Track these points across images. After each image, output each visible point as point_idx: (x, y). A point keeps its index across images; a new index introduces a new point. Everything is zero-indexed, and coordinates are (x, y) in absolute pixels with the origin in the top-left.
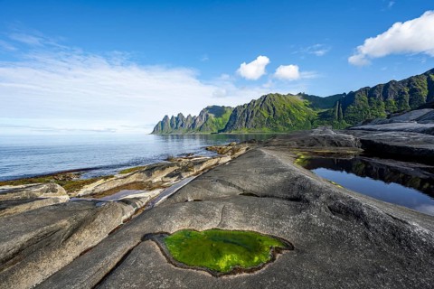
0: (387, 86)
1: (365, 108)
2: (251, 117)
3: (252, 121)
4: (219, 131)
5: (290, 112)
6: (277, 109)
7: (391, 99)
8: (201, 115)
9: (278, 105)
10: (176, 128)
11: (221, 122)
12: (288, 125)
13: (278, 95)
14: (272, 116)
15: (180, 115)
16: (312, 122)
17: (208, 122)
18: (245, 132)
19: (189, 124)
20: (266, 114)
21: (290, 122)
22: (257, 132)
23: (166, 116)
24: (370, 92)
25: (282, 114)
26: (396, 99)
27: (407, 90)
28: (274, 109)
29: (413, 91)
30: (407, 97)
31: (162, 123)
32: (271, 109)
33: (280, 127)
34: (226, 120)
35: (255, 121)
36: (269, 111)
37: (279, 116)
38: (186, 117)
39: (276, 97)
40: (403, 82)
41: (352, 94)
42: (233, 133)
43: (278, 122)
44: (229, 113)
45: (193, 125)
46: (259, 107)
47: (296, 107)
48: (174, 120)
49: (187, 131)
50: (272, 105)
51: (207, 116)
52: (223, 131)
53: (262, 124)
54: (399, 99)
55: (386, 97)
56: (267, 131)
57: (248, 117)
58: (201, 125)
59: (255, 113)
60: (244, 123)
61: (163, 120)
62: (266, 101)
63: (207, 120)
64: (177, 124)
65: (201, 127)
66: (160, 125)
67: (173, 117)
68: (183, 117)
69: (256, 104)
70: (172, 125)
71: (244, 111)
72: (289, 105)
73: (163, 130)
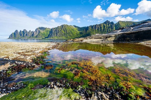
0: (96, 25)
1: (91, 31)
2: (58, 32)
3: (59, 34)
4: (46, 38)
5: (71, 32)
6: (67, 30)
7: (96, 29)
8: (36, 30)
9: (67, 28)
10: (23, 36)
11: (46, 34)
12: (71, 36)
13: (67, 25)
14: (65, 33)
15: (25, 30)
16: (78, 35)
17: (40, 34)
18: (56, 38)
19: (30, 34)
20: (63, 32)
21: (71, 35)
22: (61, 38)
23: (17, 31)
24: (92, 27)
25: (69, 32)
26: (97, 29)
27: (99, 27)
28: (66, 30)
29: (101, 28)
30: (100, 29)
32: (65, 30)
33: (68, 36)
34: (48, 33)
35: (60, 34)
36: (64, 31)
37: (68, 32)
38: (28, 31)
40: (99, 25)
41: (88, 27)
42: (51, 38)
43: (68, 35)
44: (49, 30)
45: (33, 35)
46: (60, 29)
47: (73, 30)
48: (22, 32)
49: (30, 38)
50: (65, 28)
51: (39, 31)
53: (62, 35)
54: (98, 29)
55: (95, 29)
56: (64, 38)
57: (57, 33)
58: (37, 35)
59: (59, 31)
60: (55, 35)
61: (15, 32)
62: (63, 27)
63: (39, 33)
64: (24, 34)
65: (37, 36)
66: (13, 35)
67: (20, 31)
68: (27, 31)
69: (59, 28)
70: (21, 35)
71: (55, 30)
72: (71, 29)
73: (16, 37)
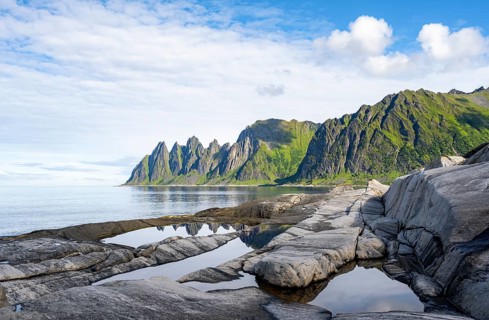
2: (361, 146)
3: (363, 156)
4: (285, 180)
5: (455, 135)
6: (423, 126)
8: (241, 140)
9: (427, 117)
10: (183, 171)
11: (288, 157)
13: (426, 94)
14: (410, 144)
15: (192, 141)
17: (258, 157)
19: (211, 163)
20: (396, 140)
23: (162, 145)
25: (436, 139)
28: (416, 127)
31: (152, 160)
32: (409, 126)
34: (299, 152)
35: (371, 156)
36: (403, 131)
37: (429, 141)
38: (206, 146)
39: (420, 97)
42: (316, 183)
44: (309, 135)
45: (222, 167)
46: (377, 123)
48: (179, 152)
50: (412, 118)
51: (255, 144)
52: (292, 179)
53: (387, 164)
57: (351, 147)
58: (240, 164)
59: (369, 135)
60: (343, 161)
61: (154, 152)
62: (397, 109)
63: (255, 151)
64: (185, 163)
65: (242, 168)
66: (146, 165)
67: (175, 145)
68: (200, 145)
69: (370, 116)
70: (173, 165)
71: (343, 132)
72: (452, 118)
73: (153, 177)
